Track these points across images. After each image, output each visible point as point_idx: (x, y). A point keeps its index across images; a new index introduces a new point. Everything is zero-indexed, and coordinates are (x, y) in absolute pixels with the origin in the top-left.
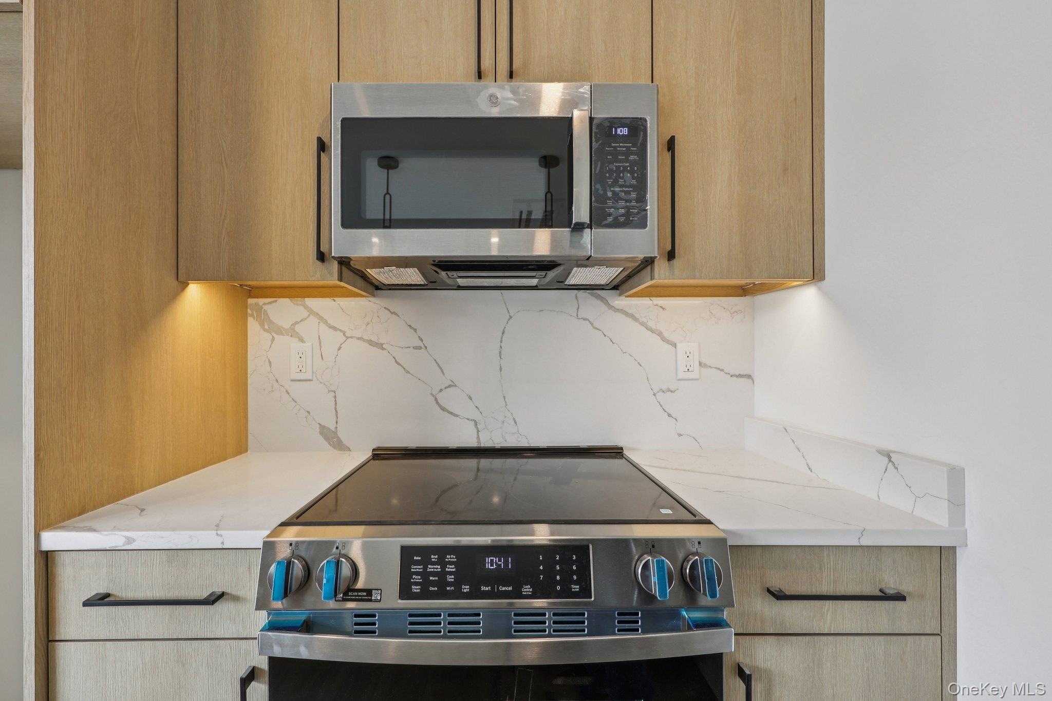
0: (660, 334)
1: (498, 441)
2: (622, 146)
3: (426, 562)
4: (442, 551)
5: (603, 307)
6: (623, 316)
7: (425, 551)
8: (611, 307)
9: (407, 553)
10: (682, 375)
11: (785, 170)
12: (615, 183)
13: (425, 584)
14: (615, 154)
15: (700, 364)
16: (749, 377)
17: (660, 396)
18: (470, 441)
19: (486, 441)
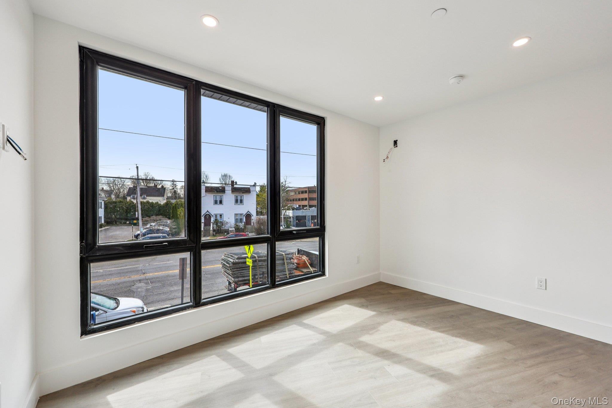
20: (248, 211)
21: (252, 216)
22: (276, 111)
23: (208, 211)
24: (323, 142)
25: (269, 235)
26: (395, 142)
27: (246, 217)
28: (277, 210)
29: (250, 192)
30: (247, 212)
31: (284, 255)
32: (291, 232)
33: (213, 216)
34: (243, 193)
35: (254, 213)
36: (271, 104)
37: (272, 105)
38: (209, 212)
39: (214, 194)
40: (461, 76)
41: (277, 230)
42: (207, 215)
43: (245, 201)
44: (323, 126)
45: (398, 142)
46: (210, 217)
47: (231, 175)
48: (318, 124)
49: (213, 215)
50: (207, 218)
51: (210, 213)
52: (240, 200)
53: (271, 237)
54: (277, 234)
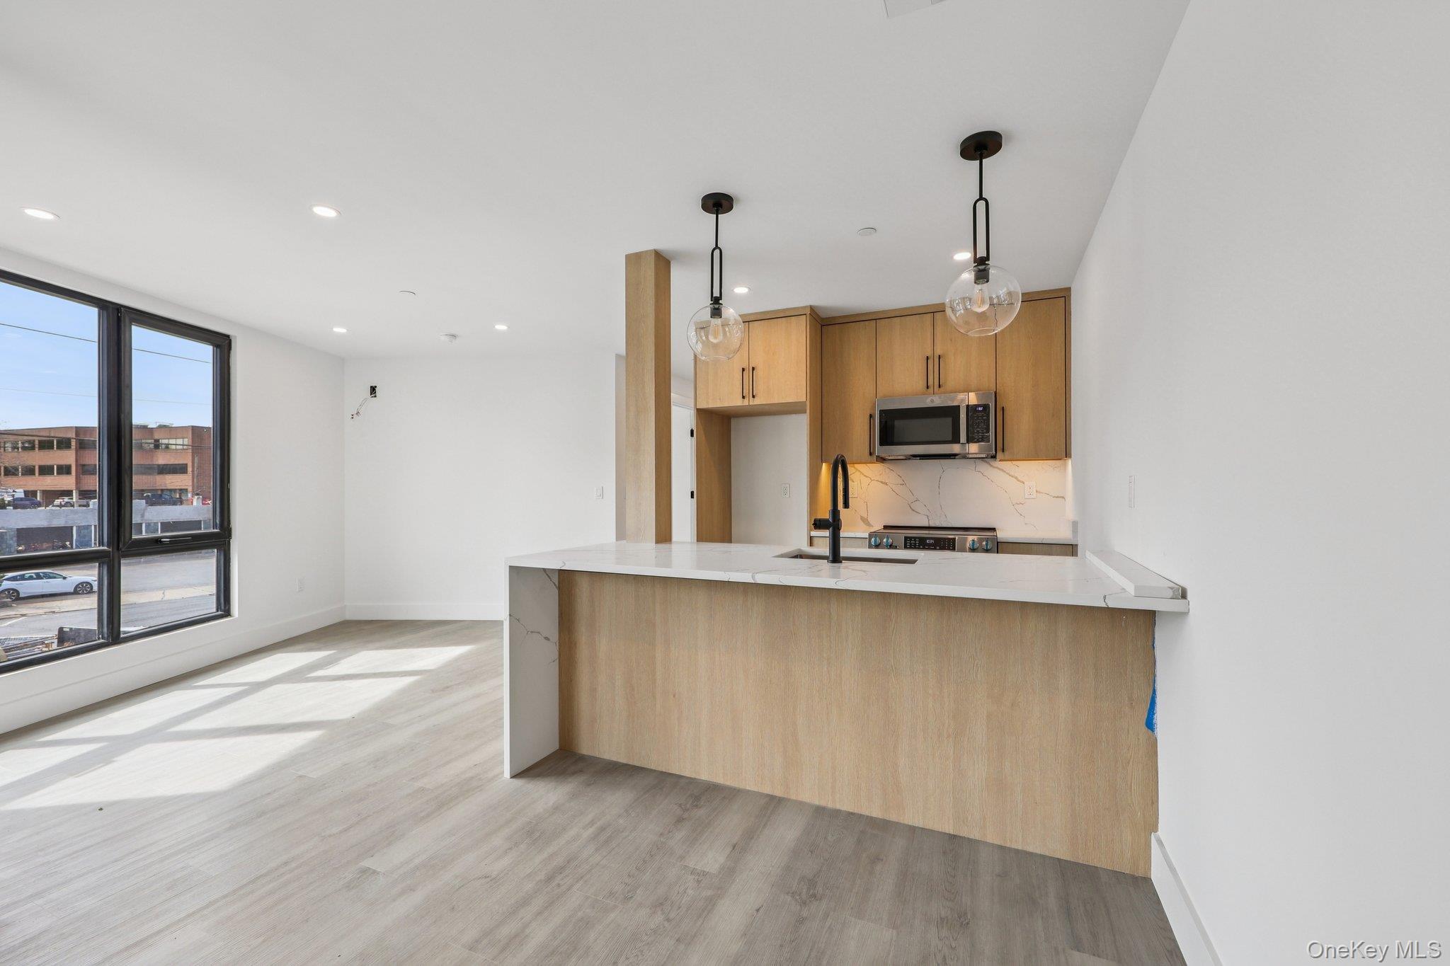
0: (1016, 478)
1: (938, 524)
2: (980, 414)
3: (911, 540)
4: (915, 538)
5: (989, 466)
6: (998, 471)
7: (911, 538)
8: (992, 466)
9: (906, 538)
10: (1026, 496)
11: (1053, 415)
12: (978, 427)
13: (911, 545)
14: (978, 417)
15: (1037, 491)
16: (1063, 497)
17: (1016, 506)
18: (926, 524)
19: (932, 525)
22: (122, 319)
24: (226, 377)
25: (106, 548)
26: (373, 389)
28: (125, 501)
32: (157, 541)
36: (111, 305)
37: (112, 308)
40: (454, 336)
41: (124, 536)
44: (226, 350)
45: (377, 389)
48: (216, 346)
53: (111, 550)
54: (124, 545)
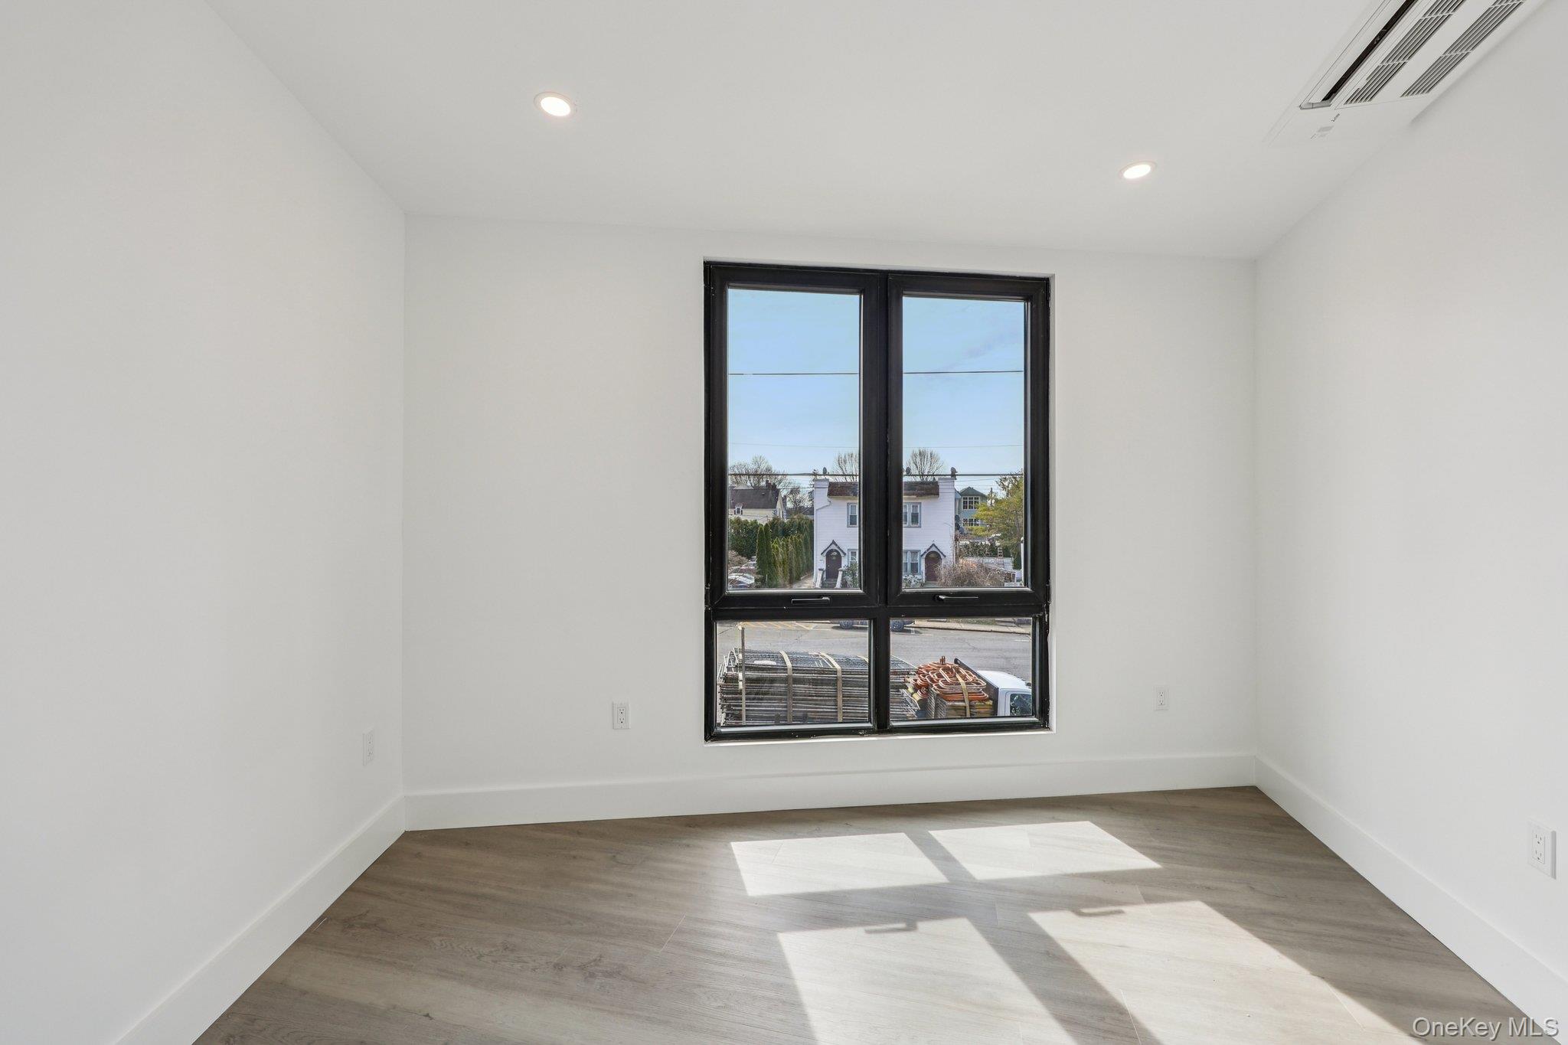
20: (933, 545)
21: (942, 557)
23: (834, 543)
27: (927, 559)
29: (938, 494)
30: (931, 547)
31: (839, 674)
33: (845, 554)
34: (919, 495)
35: (947, 548)
38: (836, 545)
39: (849, 501)
42: (832, 551)
43: (924, 518)
46: (839, 558)
47: (935, 451)
49: (846, 551)
50: (834, 558)
51: (839, 548)
52: (912, 514)
